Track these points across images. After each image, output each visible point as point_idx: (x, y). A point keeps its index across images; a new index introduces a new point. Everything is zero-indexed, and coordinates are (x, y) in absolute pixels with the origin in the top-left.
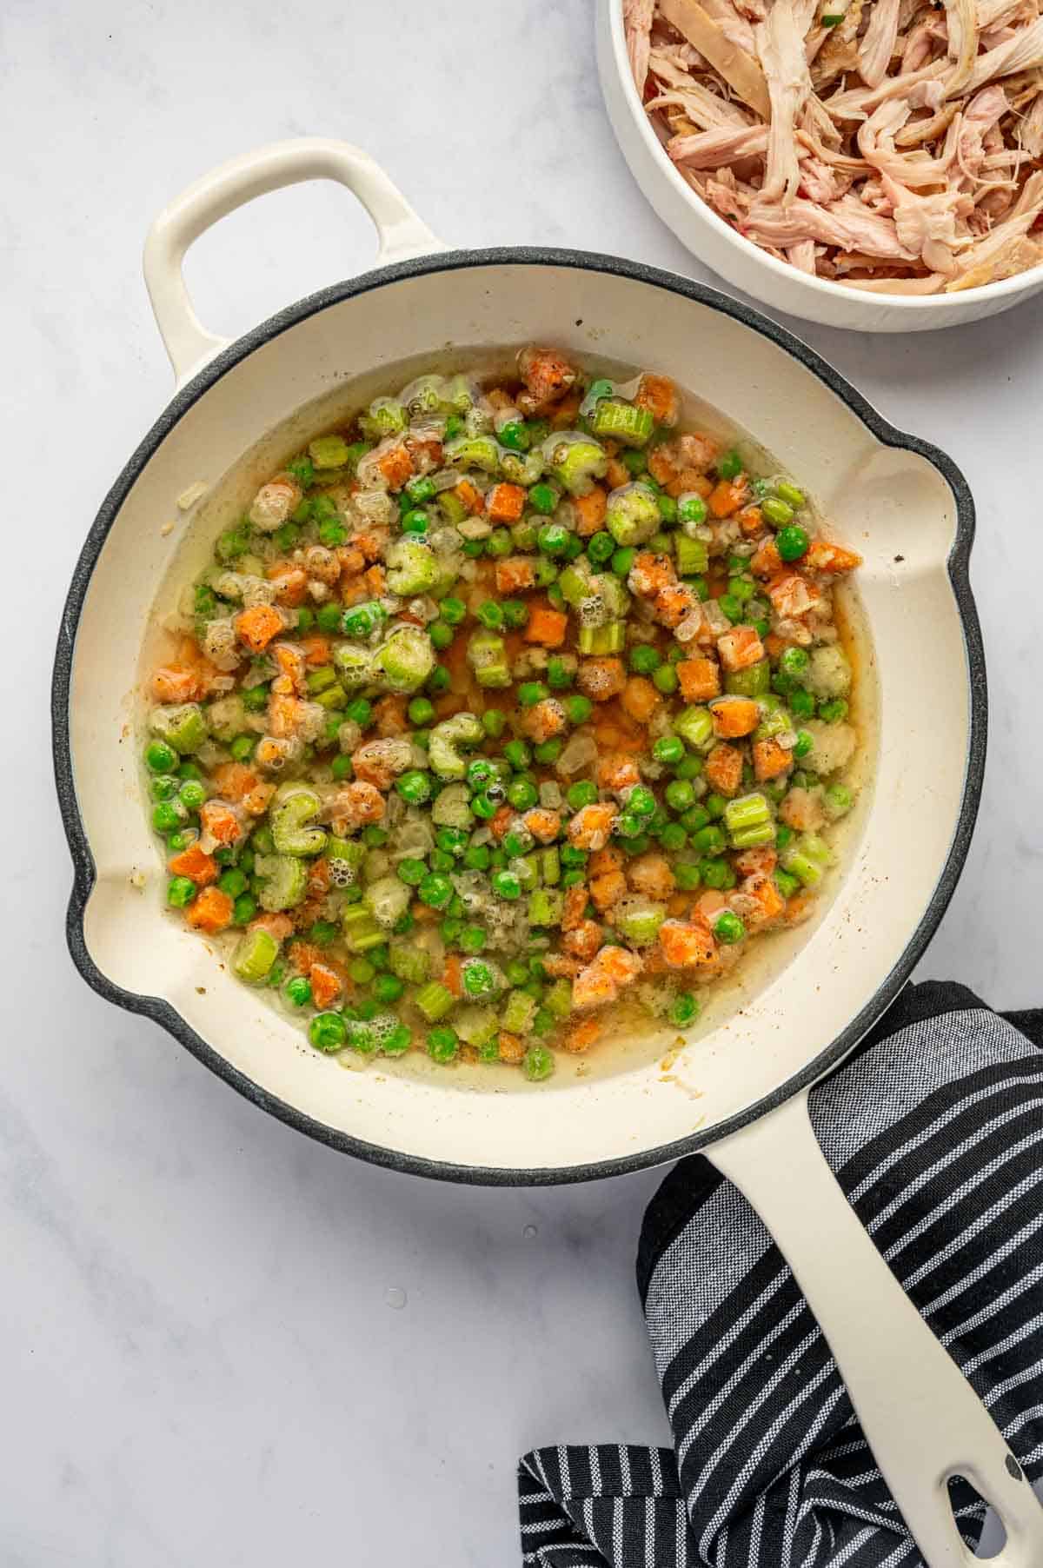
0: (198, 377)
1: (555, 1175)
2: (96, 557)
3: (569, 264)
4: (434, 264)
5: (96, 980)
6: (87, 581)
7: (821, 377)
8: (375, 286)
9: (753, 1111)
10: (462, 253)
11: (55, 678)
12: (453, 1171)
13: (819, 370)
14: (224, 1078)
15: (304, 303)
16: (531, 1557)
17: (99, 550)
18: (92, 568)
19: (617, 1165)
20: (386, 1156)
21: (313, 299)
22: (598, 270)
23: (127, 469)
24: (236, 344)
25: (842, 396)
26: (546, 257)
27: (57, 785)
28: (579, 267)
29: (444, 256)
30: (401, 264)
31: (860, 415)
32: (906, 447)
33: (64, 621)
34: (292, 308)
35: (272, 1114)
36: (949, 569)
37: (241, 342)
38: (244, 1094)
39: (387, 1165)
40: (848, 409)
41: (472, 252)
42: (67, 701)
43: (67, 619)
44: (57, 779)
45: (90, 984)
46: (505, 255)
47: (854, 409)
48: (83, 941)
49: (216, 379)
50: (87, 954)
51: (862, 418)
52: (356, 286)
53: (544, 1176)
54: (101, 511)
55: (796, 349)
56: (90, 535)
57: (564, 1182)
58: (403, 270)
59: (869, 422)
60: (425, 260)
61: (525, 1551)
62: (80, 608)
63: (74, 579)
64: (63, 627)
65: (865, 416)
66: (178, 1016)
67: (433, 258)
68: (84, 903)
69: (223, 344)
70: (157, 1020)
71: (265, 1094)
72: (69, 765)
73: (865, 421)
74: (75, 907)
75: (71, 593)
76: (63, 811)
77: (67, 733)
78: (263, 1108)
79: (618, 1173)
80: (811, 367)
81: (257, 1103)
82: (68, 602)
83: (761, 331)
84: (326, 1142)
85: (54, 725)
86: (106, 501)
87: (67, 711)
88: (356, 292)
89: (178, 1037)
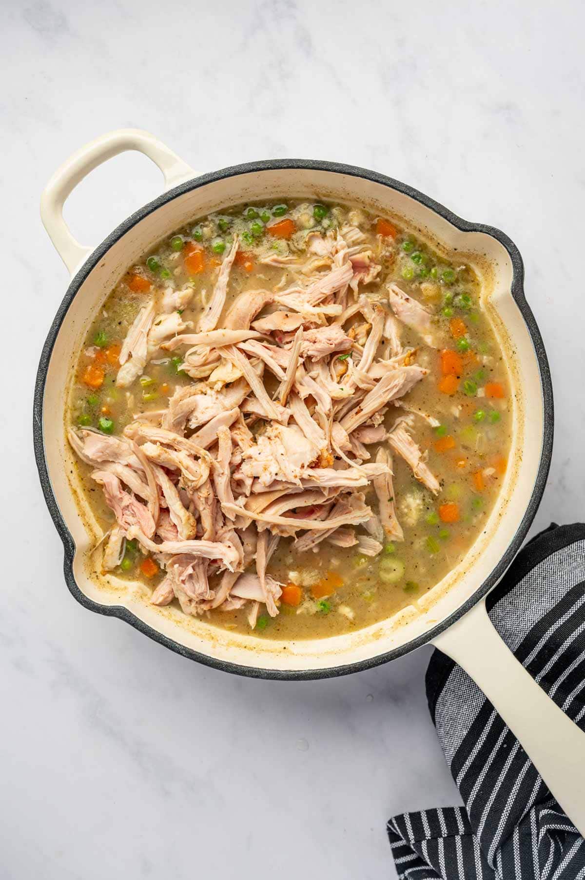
0: (81, 271)
1: (350, 668)
2: (45, 377)
3: (268, 169)
4: (195, 184)
5: (85, 602)
6: (43, 390)
7: (420, 201)
8: (165, 202)
9: (454, 616)
10: (209, 175)
11: (35, 445)
12: (294, 675)
13: (418, 198)
14: (161, 643)
15: (129, 220)
16: (402, 876)
17: (46, 373)
18: (44, 384)
19: (383, 658)
20: (256, 672)
21: (134, 216)
22: (285, 168)
23: (52, 327)
24: (97, 249)
25: (434, 209)
26: (255, 167)
27: (46, 501)
28: (275, 169)
29: (200, 178)
30: (177, 188)
31: (446, 218)
32: (475, 230)
33: (34, 414)
34: (123, 224)
35: (191, 659)
36: (513, 293)
37: (99, 247)
38: (173, 650)
39: (257, 677)
40: (439, 216)
41: (214, 173)
42: (44, 456)
43: (36, 413)
44: (46, 498)
45: (82, 604)
46: (233, 171)
47: (442, 215)
48: (75, 582)
49: (90, 270)
50: (78, 588)
51: (447, 220)
52: (155, 205)
53: (344, 670)
54: (43, 352)
55: (403, 189)
56: (40, 366)
57: (355, 672)
58: (179, 191)
59: (451, 220)
60: (189, 183)
61: (399, 873)
62: (41, 406)
63: (35, 391)
64: (34, 418)
65: (448, 218)
66: (131, 614)
67: (194, 180)
68: (71, 562)
69: (90, 250)
70: (121, 618)
71: (185, 648)
72: (51, 490)
73: (449, 221)
74: (67, 565)
75: (35, 399)
76: (52, 515)
77: (47, 473)
78: (185, 656)
79: (385, 662)
80: (413, 197)
81: (181, 654)
82: (34, 404)
83: (382, 183)
84: (222, 669)
85: (39, 470)
86: (45, 346)
87: (45, 462)
88: (156, 208)
89: (133, 625)
